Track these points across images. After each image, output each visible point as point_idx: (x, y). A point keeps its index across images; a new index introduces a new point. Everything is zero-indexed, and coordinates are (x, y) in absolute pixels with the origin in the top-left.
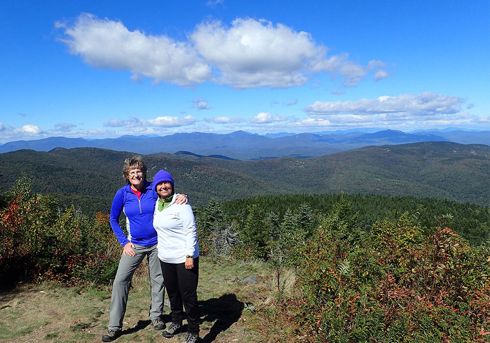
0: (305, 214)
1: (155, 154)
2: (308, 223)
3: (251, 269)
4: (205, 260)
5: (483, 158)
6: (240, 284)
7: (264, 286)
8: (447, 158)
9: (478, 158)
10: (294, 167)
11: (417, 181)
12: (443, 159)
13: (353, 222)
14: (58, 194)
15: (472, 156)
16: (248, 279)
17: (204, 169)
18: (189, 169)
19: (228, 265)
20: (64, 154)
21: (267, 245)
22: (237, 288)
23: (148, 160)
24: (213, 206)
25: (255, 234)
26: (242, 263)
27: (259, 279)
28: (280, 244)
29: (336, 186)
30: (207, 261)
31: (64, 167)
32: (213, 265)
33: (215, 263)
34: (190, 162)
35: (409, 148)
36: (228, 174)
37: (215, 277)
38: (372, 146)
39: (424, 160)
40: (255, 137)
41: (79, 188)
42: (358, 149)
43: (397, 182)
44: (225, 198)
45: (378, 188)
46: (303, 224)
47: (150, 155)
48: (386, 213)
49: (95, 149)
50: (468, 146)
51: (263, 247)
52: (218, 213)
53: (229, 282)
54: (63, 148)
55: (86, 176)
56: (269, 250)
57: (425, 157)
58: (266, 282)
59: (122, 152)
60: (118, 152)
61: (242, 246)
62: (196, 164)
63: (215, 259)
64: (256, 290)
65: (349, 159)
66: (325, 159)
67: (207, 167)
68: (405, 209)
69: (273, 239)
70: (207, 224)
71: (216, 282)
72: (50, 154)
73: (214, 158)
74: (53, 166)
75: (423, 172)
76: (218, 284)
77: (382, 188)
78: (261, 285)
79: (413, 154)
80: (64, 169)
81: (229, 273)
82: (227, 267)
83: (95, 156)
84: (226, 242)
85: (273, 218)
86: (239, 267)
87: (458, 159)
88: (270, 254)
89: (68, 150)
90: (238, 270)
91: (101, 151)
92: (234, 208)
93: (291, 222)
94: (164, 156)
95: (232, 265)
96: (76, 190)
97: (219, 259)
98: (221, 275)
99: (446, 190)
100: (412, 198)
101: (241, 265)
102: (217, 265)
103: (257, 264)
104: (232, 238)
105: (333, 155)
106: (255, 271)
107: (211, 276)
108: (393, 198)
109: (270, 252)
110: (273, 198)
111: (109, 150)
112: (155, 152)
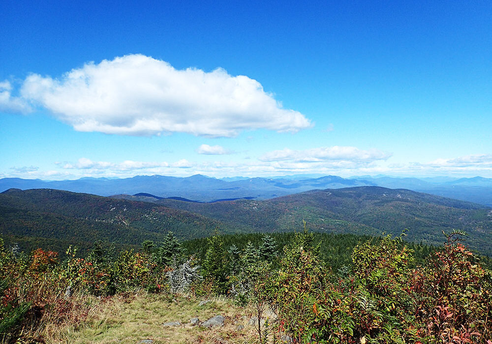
0: (268, 246)
1: (115, 196)
2: (271, 255)
3: (214, 307)
4: (158, 298)
5: (407, 201)
6: (202, 329)
7: (233, 328)
8: (378, 201)
9: (402, 200)
10: (248, 208)
11: (355, 221)
12: (376, 201)
13: (316, 253)
14: (9, 237)
15: (398, 199)
16: (213, 321)
17: (164, 210)
18: (148, 211)
19: (186, 303)
20: (18, 196)
21: (228, 280)
22: (199, 334)
23: (108, 202)
24: (170, 240)
25: (215, 268)
26: (203, 301)
27: (226, 320)
28: (243, 278)
29: (285, 226)
30: (160, 299)
31: (18, 208)
32: (168, 304)
33: (171, 302)
34: (150, 204)
35: (347, 192)
36: (187, 215)
37: (169, 320)
38: (316, 190)
39: (360, 202)
40: (213, 180)
41: (32, 230)
42: (304, 192)
43: (338, 222)
44: (183, 238)
45: (323, 227)
46: (266, 256)
47: (109, 197)
48: (331, 249)
49: (52, 190)
50: (394, 190)
51: (223, 283)
52: (175, 246)
53: (188, 326)
54: (18, 189)
55: (42, 218)
56: (230, 286)
57: (361, 200)
58: (235, 323)
59: (80, 194)
60: (77, 193)
61: (201, 281)
62: (156, 205)
63: (170, 297)
64: (224, 335)
65: (297, 201)
66: (275, 201)
67: (167, 208)
68: (347, 245)
69: (234, 274)
70: (163, 259)
71: (171, 327)
72: (3, 195)
73: (173, 200)
74: (5, 208)
75: (359, 213)
76: (172, 330)
77: (326, 227)
78: (230, 328)
79: (351, 197)
80: (17, 210)
81: (188, 313)
82: (186, 306)
83: (52, 197)
84: (184, 278)
85: (234, 250)
86: (200, 305)
87: (387, 202)
88: (231, 290)
89: (23, 191)
90: (198, 309)
91: (59, 192)
92: (192, 248)
93: (252, 255)
94: (123, 198)
95: (192, 303)
96: (29, 232)
97: (176, 296)
98: (177, 317)
99: (378, 228)
100: (352, 236)
101: (202, 303)
102: (173, 304)
103: (221, 301)
104: (191, 273)
105: (283, 197)
106: (220, 309)
107: (164, 319)
108: (336, 236)
109: (231, 287)
110: (229, 238)
111: (68, 191)
112: (115, 193)
